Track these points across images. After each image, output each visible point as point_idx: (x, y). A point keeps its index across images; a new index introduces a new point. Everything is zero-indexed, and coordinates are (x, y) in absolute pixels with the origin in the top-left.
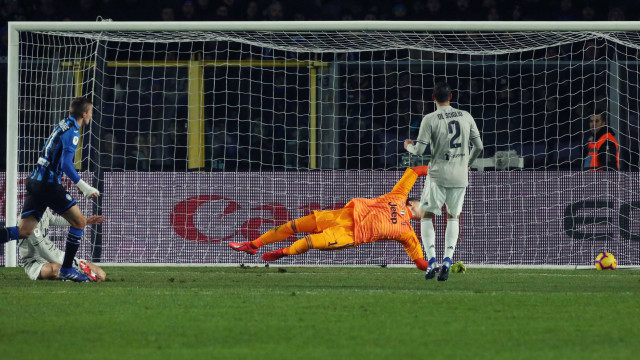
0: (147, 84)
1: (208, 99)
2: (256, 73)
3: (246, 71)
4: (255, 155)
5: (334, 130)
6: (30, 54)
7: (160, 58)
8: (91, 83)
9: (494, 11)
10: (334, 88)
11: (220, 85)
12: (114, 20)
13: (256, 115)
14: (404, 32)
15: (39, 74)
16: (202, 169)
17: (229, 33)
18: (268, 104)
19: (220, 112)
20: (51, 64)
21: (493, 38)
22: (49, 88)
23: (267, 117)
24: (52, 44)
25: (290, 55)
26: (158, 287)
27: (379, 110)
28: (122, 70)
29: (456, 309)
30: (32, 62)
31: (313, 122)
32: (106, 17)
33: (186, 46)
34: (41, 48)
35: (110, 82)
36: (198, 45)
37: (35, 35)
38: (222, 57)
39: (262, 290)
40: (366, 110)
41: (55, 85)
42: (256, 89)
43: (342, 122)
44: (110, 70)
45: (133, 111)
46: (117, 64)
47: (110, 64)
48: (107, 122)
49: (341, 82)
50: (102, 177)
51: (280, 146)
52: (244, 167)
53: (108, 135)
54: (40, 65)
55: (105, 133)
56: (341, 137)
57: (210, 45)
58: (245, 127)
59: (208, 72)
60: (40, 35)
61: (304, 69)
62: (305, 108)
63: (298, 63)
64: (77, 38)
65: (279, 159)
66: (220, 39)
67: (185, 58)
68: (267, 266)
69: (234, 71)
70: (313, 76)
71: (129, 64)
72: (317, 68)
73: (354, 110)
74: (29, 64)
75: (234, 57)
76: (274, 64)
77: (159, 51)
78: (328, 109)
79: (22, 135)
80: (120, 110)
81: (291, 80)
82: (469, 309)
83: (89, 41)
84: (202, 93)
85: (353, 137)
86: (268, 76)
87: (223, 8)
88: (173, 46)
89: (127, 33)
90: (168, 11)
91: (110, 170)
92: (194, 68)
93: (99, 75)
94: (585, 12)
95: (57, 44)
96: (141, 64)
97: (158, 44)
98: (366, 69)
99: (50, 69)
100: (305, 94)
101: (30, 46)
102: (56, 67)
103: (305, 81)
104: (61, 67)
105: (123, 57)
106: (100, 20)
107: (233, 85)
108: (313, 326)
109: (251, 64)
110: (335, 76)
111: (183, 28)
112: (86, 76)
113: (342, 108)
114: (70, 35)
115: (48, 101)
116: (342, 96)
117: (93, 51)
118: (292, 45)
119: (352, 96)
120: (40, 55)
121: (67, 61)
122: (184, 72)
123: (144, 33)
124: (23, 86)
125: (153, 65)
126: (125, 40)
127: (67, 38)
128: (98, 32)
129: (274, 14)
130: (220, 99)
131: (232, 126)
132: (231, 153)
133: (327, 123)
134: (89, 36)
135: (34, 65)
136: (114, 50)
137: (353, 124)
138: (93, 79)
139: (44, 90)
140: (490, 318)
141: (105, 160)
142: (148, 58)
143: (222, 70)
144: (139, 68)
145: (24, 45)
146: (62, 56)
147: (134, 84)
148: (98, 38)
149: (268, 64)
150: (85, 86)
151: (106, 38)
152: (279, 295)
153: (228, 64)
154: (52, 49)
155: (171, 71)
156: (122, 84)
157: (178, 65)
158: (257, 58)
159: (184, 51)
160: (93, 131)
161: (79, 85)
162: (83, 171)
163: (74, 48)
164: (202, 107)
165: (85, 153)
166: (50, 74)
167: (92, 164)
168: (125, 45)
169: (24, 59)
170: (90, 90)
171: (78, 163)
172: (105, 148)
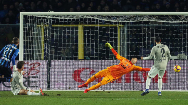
0: (65, 32)
1: (85, 37)
2: (100, 29)
3: (97, 28)
4: (100, 55)
5: (126, 47)
6: (27, 23)
7: (69, 24)
8: (47, 32)
9: (178, 8)
10: (126, 33)
11: (89, 33)
12: (54, 12)
13: (100, 42)
14: (148, 15)
15: (30, 29)
16: (83, 60)
17: (92, 16)
19: (89, 41)
20: (34, 26)
21: (177, 17)
22: (33, 33)
24: (34, 19)
25: (111, 23)
26: (68, 97)
27: (140, 40)
28: (57, 28)
30: (28, 25)
31: (119, 44)
32: (51, 11)
33: (77, 20)
34: (31, 20)
35: (53, 31)
36: (81, 20)
37: (29, 16)
38: (89, 23)
39: (102, 98)
40: (136, 40)
41: (35, 32)
42: (100, 33)
43: (128, 45)
44: (53, 28)
45: (60, 41)
46: (55, 26)
47: (53, 26)
48: (52, 44)
49: (128, 31)
50: (50, 62)
52: (96, 59)
53: (52, 48)
54: (30, 26)
55: (51, 48)
56: (128, 49)
57: (85, 20)
58: (96, 46)
59: (85, 28)
60: (30, 16)
61: (116, 27)
62: (116, 40)
63: (114, 25)
64: (42, 17)
65: (108, 56)
66: (89, 17)
67: (77, 24)
68: (104, 91)
69: (93, 28)
70: (119, 30)
71: (59, 26)
72: (120, 27)
73: (132, 40)
74: (27, 26)
75: (93, 23)
76: (106, 26)
77: (69, 22)
78: (123, 40)
79: (24, 48)
80: (56, 41)
81: (112, 31)
83: (46, 18)
84: (83, 35)
85: (132, 49)
86: (104, 30)
87: (89, 8)
88: (73, 20)
89: (58, 16)
90: (72, 9)
91: (53, 60)
92: (80, 27)
93: (49, 29)
95: (36, 19)
96: (63, 26)
97: (68, 19)
98: (136, 27)
100: (116, 35)
101: (27, 20)
103: (116, 31)
104: (37, 27)
105: (57, 23)
106: (50, 11)
107: (93, 33)
109: (99, 26)
110: (126, 29)
111: (76, 14)
112: (45, 29)
113: (128, 40)
114: (40, 16)
115: (33, 38)
116: (128, 36)
117: (48, 22)
118: (112, 19)
119: (131, 36)
120: (30, 23)
121: (39, 25)
122: (77, 28)
123: (64, 16)
124: (25, 33)
125: (67, 26)
126: (58, 18)
127: (39, 17)
128: (49, 15)
129: (106, 10)
130: (89, 37)
131: (92, 46)
132: (92, 54)
133: (123, 45)
134: (46, 17)
135: (28, 26)
136: (54, 21)
137: (132, 45)
138: (48, 30)
139: (31, 34)
141: (51, 57)
142: (65, 24)
143: (89, 28)
145: (25, 20)
146: (37, 23)
147: (61, 32)
148: (49, 17)
149: (104, 26)
150: (45, 33)
151: (52, 17)
152: (108, 100)
153: (91, 26)
154: (34, 21)
155: (73, 28)
156: (57, 32)
157: (75, 26)
158: (100, 24)
159: (77, 21)
160: (47, 47)
161: (43, 32)
162: (44, 60)
163: (41, 20)
164: (83, 39)
165: (45, 54)
166: (33, 29)
167: (47, 58)
168: (58, 20)
169: (25, 24)
170: (46, 34)
171: (43, 57)
172: (51, 53)
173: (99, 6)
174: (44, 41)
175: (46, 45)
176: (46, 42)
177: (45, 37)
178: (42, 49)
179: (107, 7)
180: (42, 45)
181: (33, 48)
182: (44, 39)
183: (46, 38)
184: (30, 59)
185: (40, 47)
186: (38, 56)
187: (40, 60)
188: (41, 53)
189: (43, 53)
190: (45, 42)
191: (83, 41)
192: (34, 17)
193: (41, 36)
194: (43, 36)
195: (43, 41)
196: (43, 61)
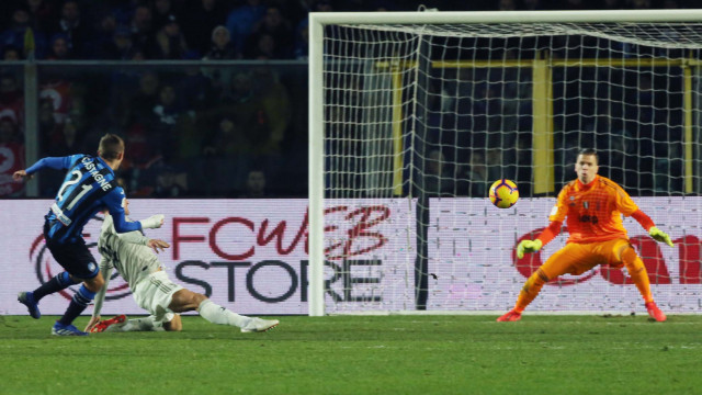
0: (480, 90)
1: (557, 107)
2: (617, 75)
3: (603, 73)
4: (617, 176)
6: (336, 53)
7: (497, 56)
8: (412, 88)
11: (572, 90)
12: (441, 9)
13: (617, 127)
15: (349, 76)
16: (550, 194)
17: (583, 25)
18: (632, 113)
19: (572, 123)
20: (362, 65)
22: (361, 94)
23: (632, 128)
24: (364, 40)
25: (659, 52)
26: (496, 340)
28: (451, 72)
30: (339, 62)
31: (688, 135)
32: (430, 6)
33: (529, 42)
34: (350, 44)
35: (436, 87)
36: (544, 41)
37: (342, 29)
38: (574, 55)
39: (627, 343)
41: (369, 91)
42: (617, 94)
44: (436, 72)
45: (465, 123)
46: (444, 64)
47: (436, 64)
48: (433, 135)
50: (427, 205)
51: (647, 165)
53: (434, 152)
54: (349, 65)
55: (430, 150)
57: (559, 41)
58: (603, 142)
59: (557, 73)
60: (349, 29)
61: (676, 70)
62: (678, 117)
63: (669, 62)
64: (394, 33)
65: (646, 182)
66: (571, 32)
67: (529, 56)
68: (633, 314)
69: (589, 72)
70: (687, 77)
71: (458, 64)
72: (693, 68)
74: (336, 66)
75: (589, 55)
76: (639, 63)
77: (496, 48)
79: (328, 153)
80: (449, 121)
81: (660, 82)
83: (409, 36)
84: (550, 100)
86: (631, 79)
88: (514, 41)
89: (456, 26)
92: (540, 69)
93: (422, 79)
95: (370, 40)
96: (474, 65)
97: (495, 40)
99: (362, 72)
100: (678, 100)
101: (337, 43)
102: (369, 68)
103: (677, 84)
104: (375, 68)
105: (451, 56)
106: (422, 10)
108: (690, 389)
109: (610, 64)
111: (525, 19)
112: (406, 79)
114: (386, 29)
115: (360, 110)
117: (415, 48)
118: (661, 39)
120: (350, 54)
121: (383, 60)
122: (527, 74)
123: (477, 26)
124: (328, 92)
125: (489, 65)
126: (454, 34)
127: (382, 32)
128: (421, 25)
129: (639, 3)
130: (572, 106)
131: (587, 141)
134: (410, 30)
135: (343, 66)
136: (441, 47)
138: (415, 83)
139: (354, 97)
141: (431, 183)
142: (482, 56)
143: (573, 72)
144: (470, 69)
145: (330, 42)
146: (376, 55)
147: (465, 89)
148: (421, 32)
149: (631, 63)
150: (405, 91)
151: (430, 32)
152: (648, 350)
153: (581, 63)
154: (363, 46)
155: (511, 73)
156: (451, 89)
157: (519, 65)
158: (617, 56)
159: (527, 47)
160: (416, 147)
161: (397, 90)
162: (403, 196)
163: (391, 45)
164: (550, 116)
165: (406, 175)
166: (362, 78)
167: (414, 188)
168: (454, 41)
169: (330, 58)
170: (411, 97)
171: (398, 187)
172: (430, 168)
174: (403, 124)
175: (409, 138)
176: (409, 129)
177: (407, 110)
178: (397, 155)
180: (397, 138)
181: (360, 149)
182: (403, 117)
183: (410, 112)
184: (352, 192)
185: (386, 147)
186: (381, 180)
187: (389, 197)
188: (392, 169)
189: (398, 170)
190: (406, 127)
191: (550, 123)
192: (363, 30)
193: (391, 103)
194: (397, 106)
195: (397, 122)
196: (400, 200)
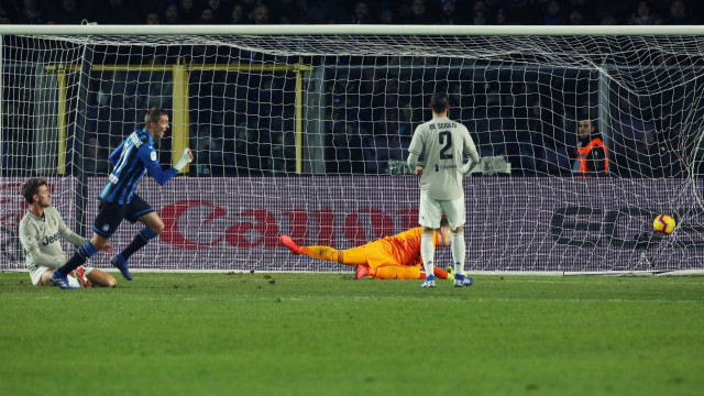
0: (131, 89)
1: (192, 104)
2: (243, 78)
3: (232, 75)
4: (241, 160)
5: (320, 134)
6: (13, 57)
7: (147, 62)
8: (76, 87)
10: (321, 93)
11: (206, 90)
12: (100, 23)
13: (241, 119)
15: (23, 77)
16: (187, 174)
17: (216, 37)
18: (253, 109)
19: (204, 117)
20: (34, 68)
22: (33, 92)
23: (252, 121)
24: (37, 47)
25: (269, 58)
26: (141, 293)
27: (366, 115)
28: (108, 74)
29: (443, 315)
30: (15, 65)
31: (299, 126)
32: (91, 21)
33: (174, 50)
34: (25, 52)
35: (95, 86)
36: (187, 49)
37: (19, 38)
38: (210, 62)
39: (247, 296)
40: (352, 114)
41: (39, 89)
42: (241, 93)
43: (327, 127)
44: (96, 74)
45: (117, 115)
46: (103, 68)
47: (96, 68)
48: (91, 125)
49: (328, 86)
50: (86, 182)
51: (265, 151)
52: (231, 173)
53: (92, 140)
54: (24, 68)
55: (88, 137)
56: (328, 141)
57: (199, 49)
58: (229, 133)
59: (194, 76)
60: (24, 39)
61: (292, 74)
62: (291, 111)
63: (287, 67)
64: (63, 42)
65: (266, 165)
66: (209, 43)
67: (172, 62)
68: (252, 272)
69: (220, 75)
70: (299, 79)
71: (115, 68)
72: (302, 72)
73: (340, 113)
74: (12, 68)
75: (222, 61)
76: (262, 68)
78: (314, 113)
79: (5, 139)
80: (104, 114)
81: (278, 83)
82: (456, 316)
83: (76, 45)
84: (187, 97)
85: (340, 141)
86: (255, 81)
87: (208, 11)
88: (161, 49)
89: (111, 37)
91: (93, 175)
92: (179, 71)
93: (85, 79)
94: (572, 17)
95: (43, 47)
96: (128, 68)
97: (146, 47)
98: (355, 74)
99: (34, 73)
100: (291, 98)
101: (14, 50)
102: (40, 70)
103: (291, 85)
104: (45, 71)
105: (110, 61)
106: (85, 23)
107: (218, 91)
108: (298, 334)
109: (238, 68)
110: (322, 80)
111: (167, 32)
112: (70, 80)
113: (328, 112)
114: (56, 39)
115: (32, 105)
116: (328, 100)
117: (81, 54)
118: (278, 48)
119: (338, 101)
120: (24, 59)
121: (51, 64)
122: (169, 75)
123: (138, 37)
124: (6, 90)
125: (141, 68)
126: (113, 44)
127: (53, 42)
128: (85, 35)
129: (259, 17)
130: (205, 103)
131: (217, 131)
132: (217, 159)
133: (312, 127)
134: (72, 40)
135: (18, 68)
136: (101, 54)
137: (340, 128)
138: (79, 83)
139: (27, 94)
140: (476, 325)
141: (89, 164)
142: (135, 61)
143: (208, 75)
144: (125, 72)
145: (8, 49)
146: (46, 60)
147: (119, 88)
148: (85, 42)
150: (70, 90)
151: (92, 42)
152: (265, 301)
153: (215, 68)
154: (36, 53)
155: (157, 75)
156: (106, 89)
157: (165, 69)
158: (245, 62)
159: (169, 54)
160: (77, 136)
161: (62, 89)
162: (66, 176)
163: (60, 52)
164: (187, 110)
165: (68, 157)
166: (33, 78)
167: (75, 169)
168: (112, 48)
169: (8, 62)
170: (75, 94)
171: (61, 168)
172: (88, 152)
173: (238, 8)
174: (67, 116)
175: (71, 128)
176: (72, 120)
177: (71, 105)
178: (61, 141)
179: (262, 10)
180: (61, 127)
181: (31, 136)
182: (67, 110)
183: (74, 107)
184: (24, 171)
185: (53, 135)
186: (48, 162)
187: (54, 176)
188: (57, 152)
189: (62, 153)
190: (70, 118)
191: (187, 117)
192: (36, 40)
193: (57, 99)
194: (62, 101)
195: (62, 114)
196: (63, 179)
